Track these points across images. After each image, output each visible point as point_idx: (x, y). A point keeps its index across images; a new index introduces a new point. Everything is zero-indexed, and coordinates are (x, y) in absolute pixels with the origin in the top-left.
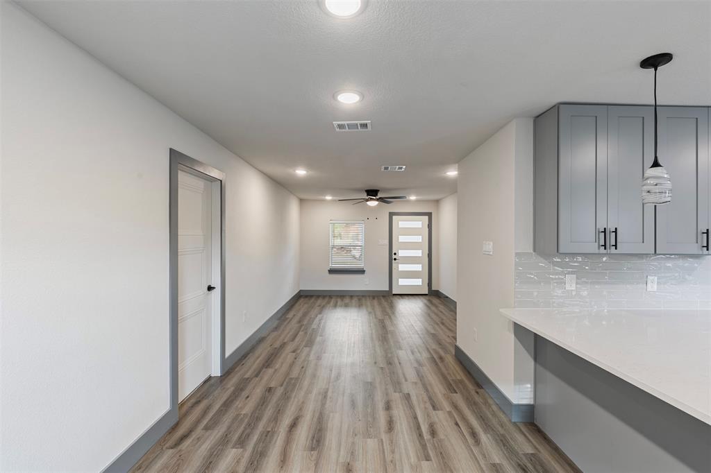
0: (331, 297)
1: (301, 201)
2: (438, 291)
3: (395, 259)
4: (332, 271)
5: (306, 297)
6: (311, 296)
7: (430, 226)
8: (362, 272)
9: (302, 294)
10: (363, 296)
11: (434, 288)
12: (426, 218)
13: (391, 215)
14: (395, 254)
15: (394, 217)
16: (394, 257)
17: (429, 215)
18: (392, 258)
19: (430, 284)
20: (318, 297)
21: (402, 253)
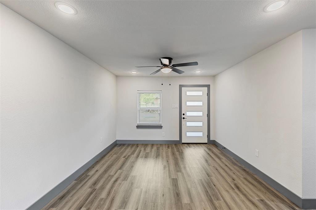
0: (137, 146)
1: (117, 77)
2: (214, 141)
3: (184, 118)
4: (139, 127)
5: (120, 145)
6: (124, 145)
7: (208, 94)
8: (160, 127)
9: (117, 143)
10: (161, 144)
11: (211, 139)
12: (206, 89)
13: (181, 86)
14: (184, 114)
15: (183, 88)
16: (183, 116)
17: (208, 86)
18: (181, 117)
19: (209, 136)
20: (129, 145)
21: (188, 114)
